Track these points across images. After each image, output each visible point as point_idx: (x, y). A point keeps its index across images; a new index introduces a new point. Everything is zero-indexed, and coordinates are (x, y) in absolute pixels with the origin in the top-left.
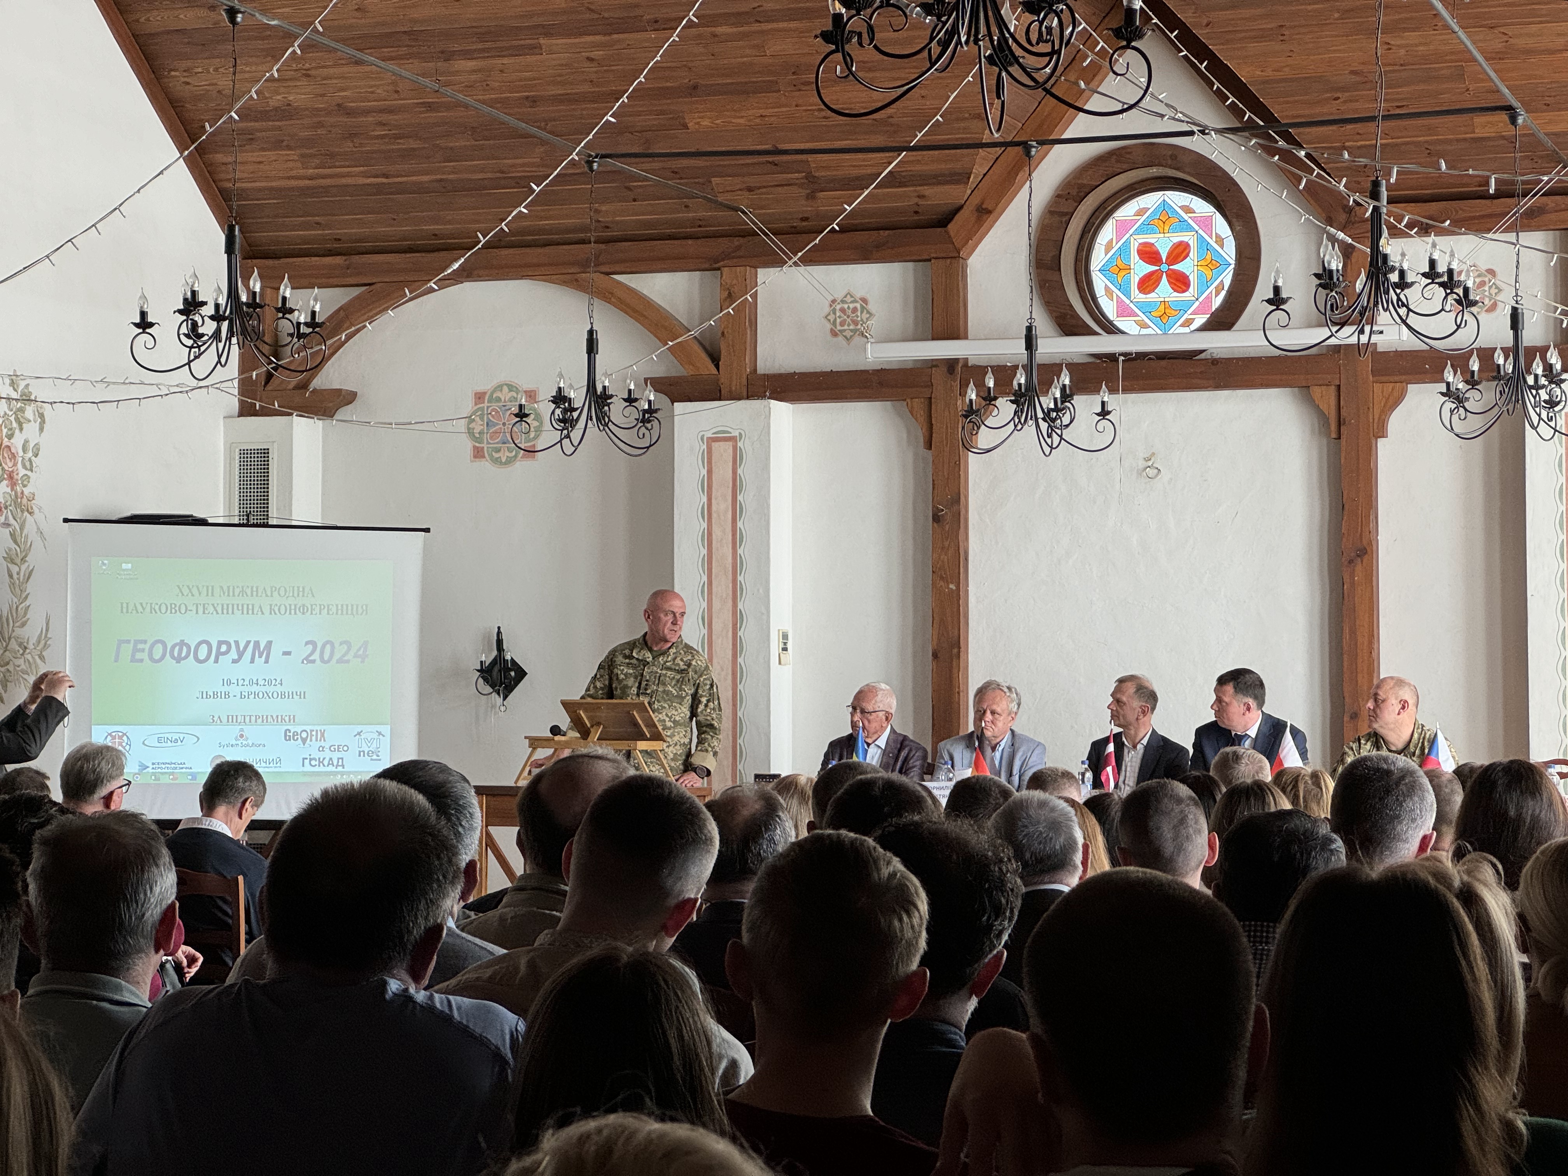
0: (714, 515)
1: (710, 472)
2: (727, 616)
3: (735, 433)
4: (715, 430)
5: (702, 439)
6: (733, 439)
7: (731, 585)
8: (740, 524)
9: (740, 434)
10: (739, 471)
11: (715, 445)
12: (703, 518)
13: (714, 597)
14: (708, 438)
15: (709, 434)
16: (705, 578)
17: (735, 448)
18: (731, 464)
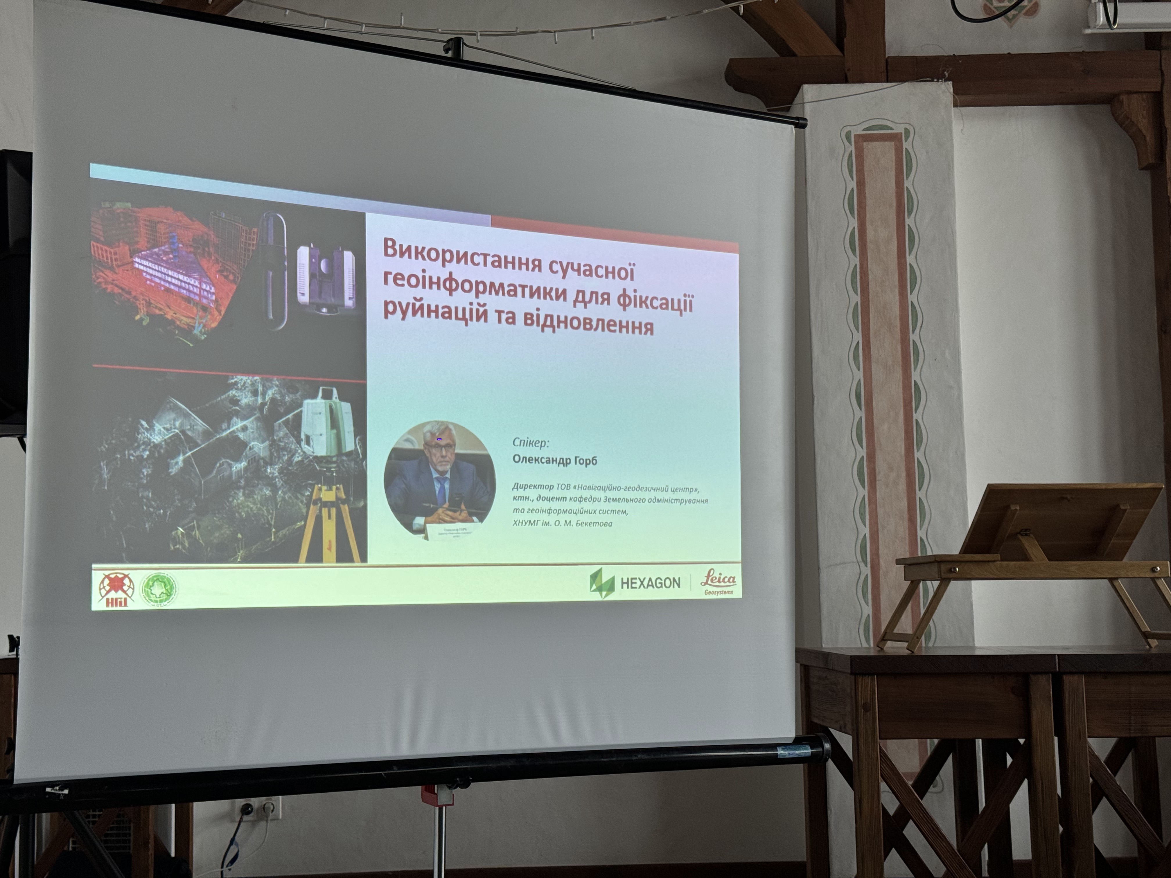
0: (870, 246)
1: (861, 184)
2: (896, 390)
3: (899, 129)
4: (866, 125)
5: (848, 136)
6: (896, 138)
7: (899, 347)
8: (910, 259)
9: (907, 131)
10: (907, 184)
11: (868, 147)
12: (853, 250)
13: (874, 365)
14: (858, 137)
15: (859, 130)
16: (858, 337)
17: (899, 151)
18: (893, 173)
